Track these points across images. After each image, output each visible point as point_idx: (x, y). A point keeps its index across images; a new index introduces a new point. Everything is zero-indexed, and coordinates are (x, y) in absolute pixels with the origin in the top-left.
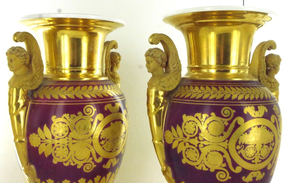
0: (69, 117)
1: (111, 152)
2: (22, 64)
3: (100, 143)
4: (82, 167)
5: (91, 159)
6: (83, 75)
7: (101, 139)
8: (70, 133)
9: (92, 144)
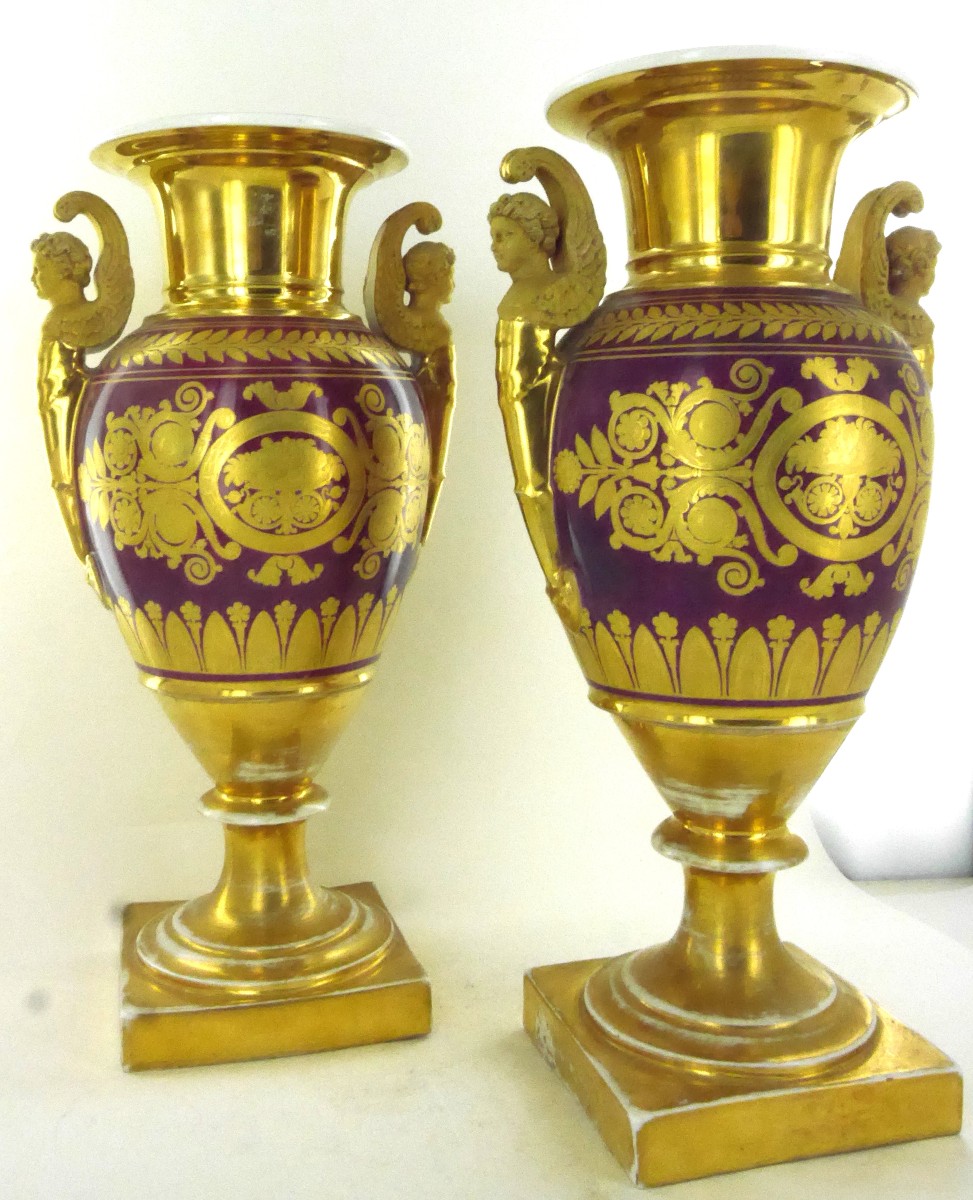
0: (139, 416)
1: (271, 532)
3: (225, 497)
4: (181, 566)
5: (202, 543)
8: (141, 461)
9: (198, 498)
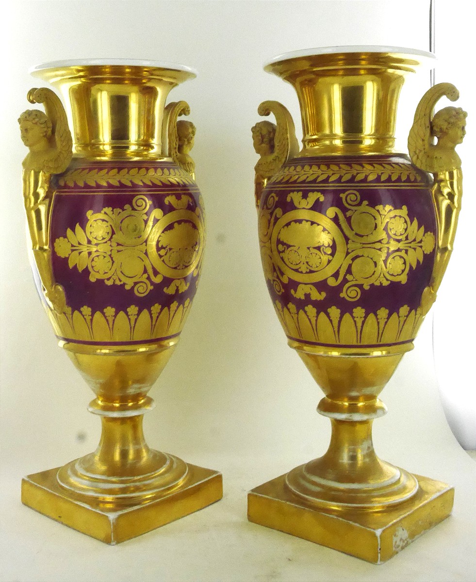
0: (112, 212)
1: (175, 268)
2: (42, 135)
3: (159, 253)
4: (133, 288)
5: (146, 276)
6: (132, 152)
7: (160, 246)
8: (114, 236)
9: (146, 253)
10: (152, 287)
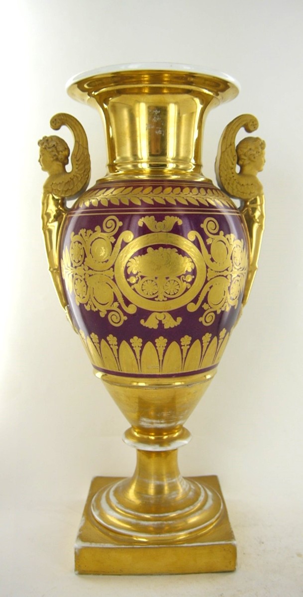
0: (85, 234)
1: (153, 299)
3: (128, 280)
4: (107, 315)
5: (116, 304)
8: (86, 259)
9: (114, 280)
10: (126, 318)
